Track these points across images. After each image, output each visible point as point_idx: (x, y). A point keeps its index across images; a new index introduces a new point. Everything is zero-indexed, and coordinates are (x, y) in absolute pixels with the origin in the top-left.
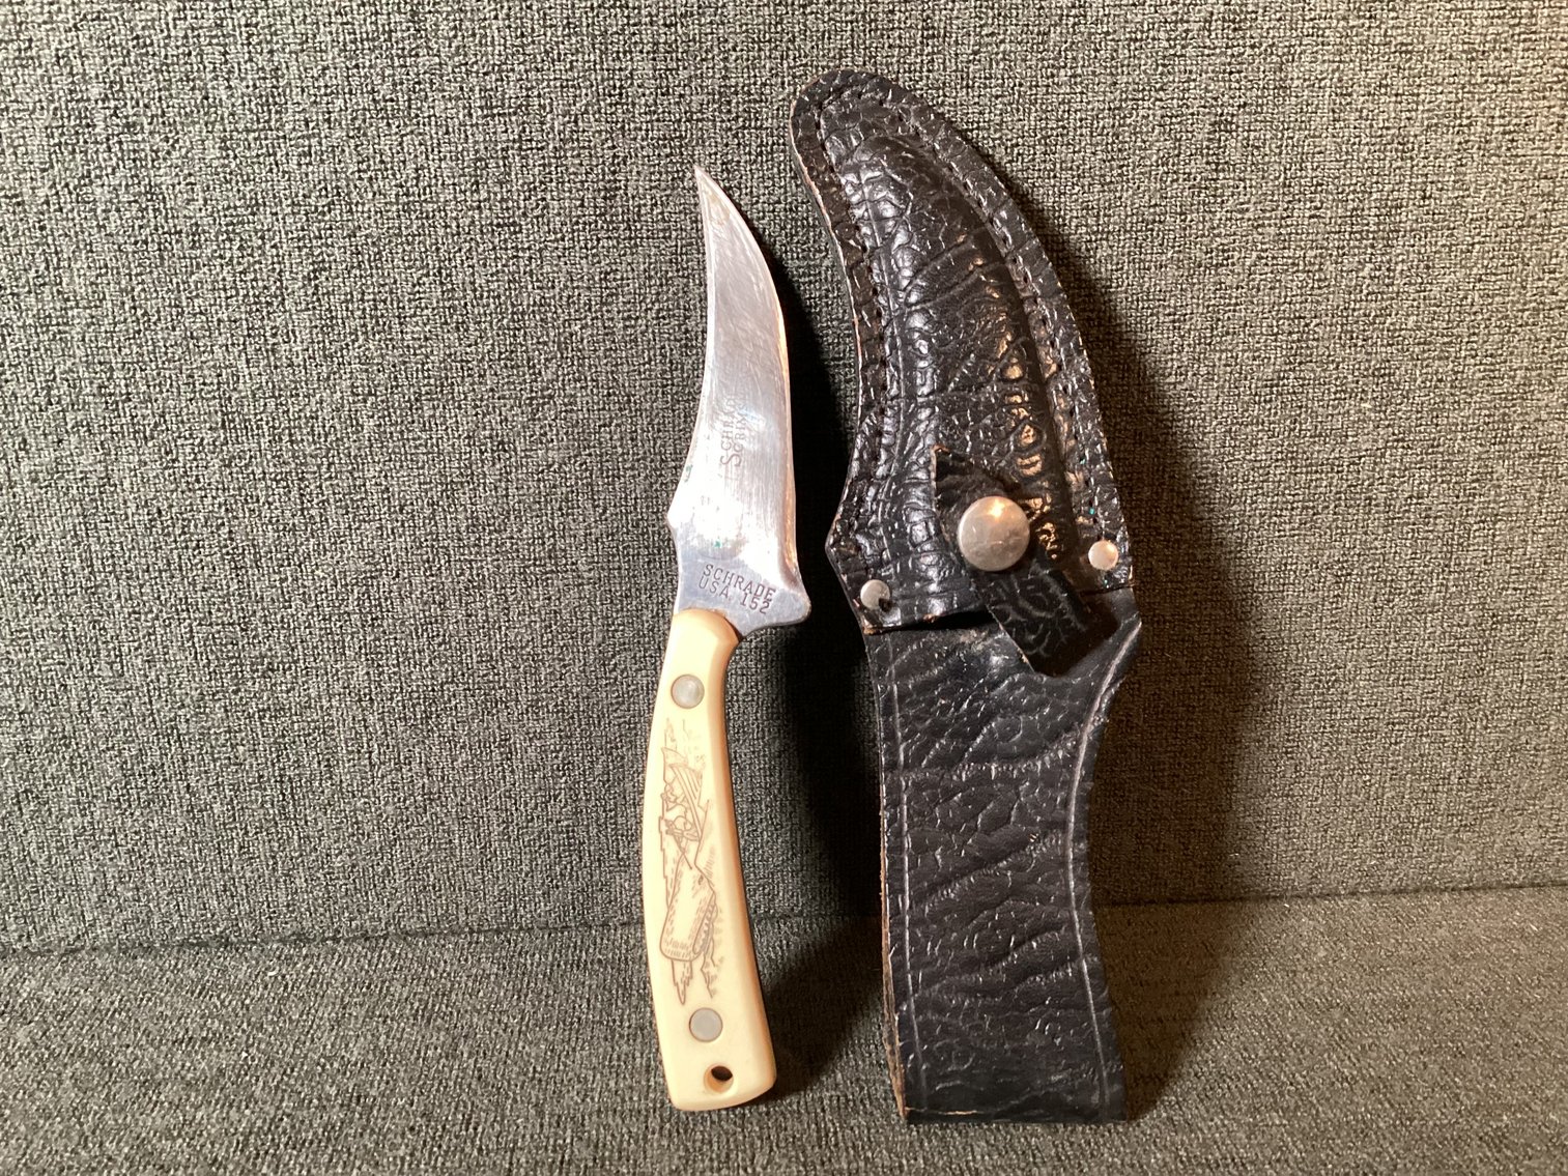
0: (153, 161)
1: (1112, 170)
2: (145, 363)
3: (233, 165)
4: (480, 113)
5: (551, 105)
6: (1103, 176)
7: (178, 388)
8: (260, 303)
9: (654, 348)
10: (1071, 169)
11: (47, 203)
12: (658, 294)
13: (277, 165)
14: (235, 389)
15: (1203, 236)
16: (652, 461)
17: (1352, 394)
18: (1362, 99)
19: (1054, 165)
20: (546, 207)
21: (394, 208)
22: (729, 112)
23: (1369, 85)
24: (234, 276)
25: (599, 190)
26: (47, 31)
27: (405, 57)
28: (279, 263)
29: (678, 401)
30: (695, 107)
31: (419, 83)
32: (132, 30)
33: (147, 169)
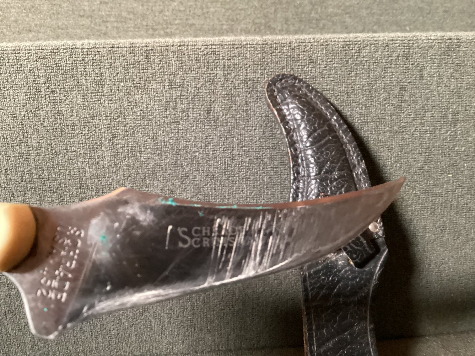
0: (60, 103)
1: (368, 102)
2: (55, 168)
3: (86, 104)
4: (168, 87)
5: (191, 84)
6: (366, 105)
7: (65, 176)
8: (94, 148)
9: (222, 160)
10: (356, 102)
11: (24, 116)
12: (224, 143)
13: (101, 104)
14: (84, 176)
15: (397, 123)
16: (221, 196)
17: (445, 172)
18: (446, 80)
19: (350, 101)
20: (188, 116)
21: (139, 117)
22: (247, 86)
23: (448, 76)
24: (86, 139)
25: (205, 111)
26: (27, 62)
27: (144, 70)
28: (101, 135)
29: (230, 177)
30: (237, 85)
31: (148, 78)
32: (55, 61)
33: (58, 105)
